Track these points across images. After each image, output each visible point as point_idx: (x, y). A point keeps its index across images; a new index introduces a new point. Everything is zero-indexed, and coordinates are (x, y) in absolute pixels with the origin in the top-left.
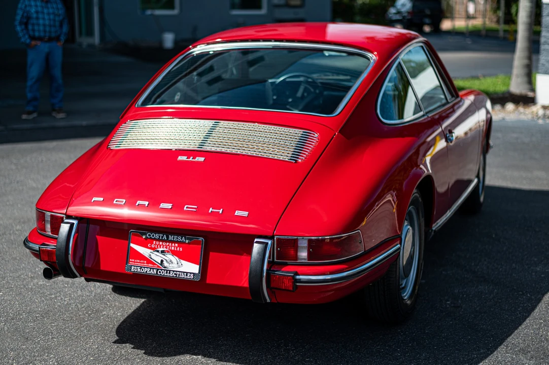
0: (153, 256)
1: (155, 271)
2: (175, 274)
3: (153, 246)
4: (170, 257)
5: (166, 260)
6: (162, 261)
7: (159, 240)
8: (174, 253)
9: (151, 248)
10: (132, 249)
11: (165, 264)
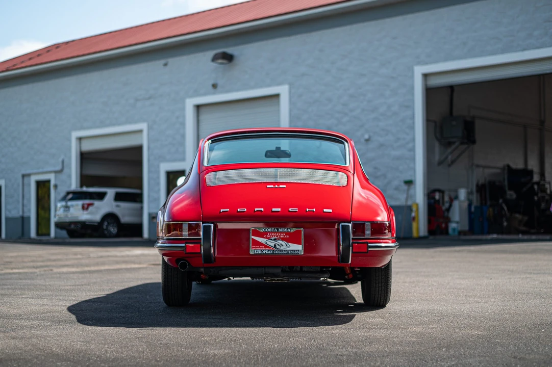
0: (268, 243)
1: (272, 252)
2: (286, 252)
3: (268, 236)
4: (280, 242)
5: (278, 244)
6: (275, 245)
7: (272, 232)
8: (283, 239)
9: (266, 238)
10: (253, 239)
11: (278, 247)
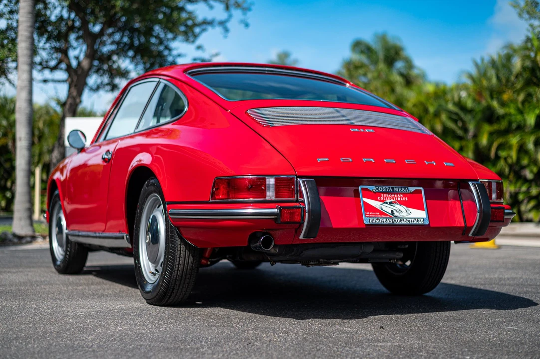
0: (384, 208)
1: (391, 220)
2: (408, 221)
3: (382, 199)
4: (398, 207)
5: (396, 211)
6: (392, 211)
7: (386, 193)
8: (401, 203)
9: (380, 201)
10: (365, 203)
11: (396, 214)
